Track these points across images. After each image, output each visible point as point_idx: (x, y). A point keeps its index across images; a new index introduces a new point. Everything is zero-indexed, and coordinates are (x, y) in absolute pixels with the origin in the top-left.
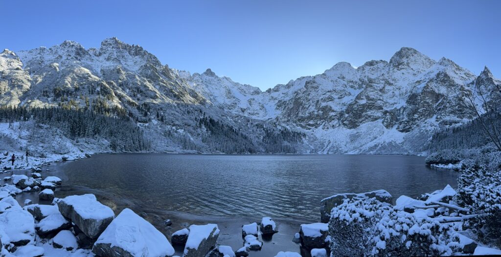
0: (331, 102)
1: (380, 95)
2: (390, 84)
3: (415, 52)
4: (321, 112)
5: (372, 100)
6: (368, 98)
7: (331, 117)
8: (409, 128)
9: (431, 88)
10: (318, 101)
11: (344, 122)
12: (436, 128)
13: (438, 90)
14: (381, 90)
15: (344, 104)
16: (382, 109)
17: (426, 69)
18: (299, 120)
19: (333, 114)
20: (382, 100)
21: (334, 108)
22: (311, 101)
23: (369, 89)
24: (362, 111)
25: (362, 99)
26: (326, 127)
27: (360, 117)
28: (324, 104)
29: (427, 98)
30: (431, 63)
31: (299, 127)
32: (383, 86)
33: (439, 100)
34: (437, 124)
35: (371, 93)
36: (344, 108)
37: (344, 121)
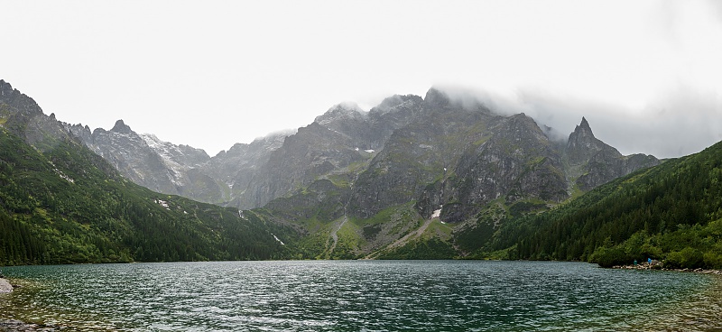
1: (411, 159)
5: (398, 166)
6: (391, 163)
9: (499, 147)
12: (505, 216)
14: (412, 150)
15: (351, 176)
25: (381, 166)
32: (415, 141)
34: (507, 209)
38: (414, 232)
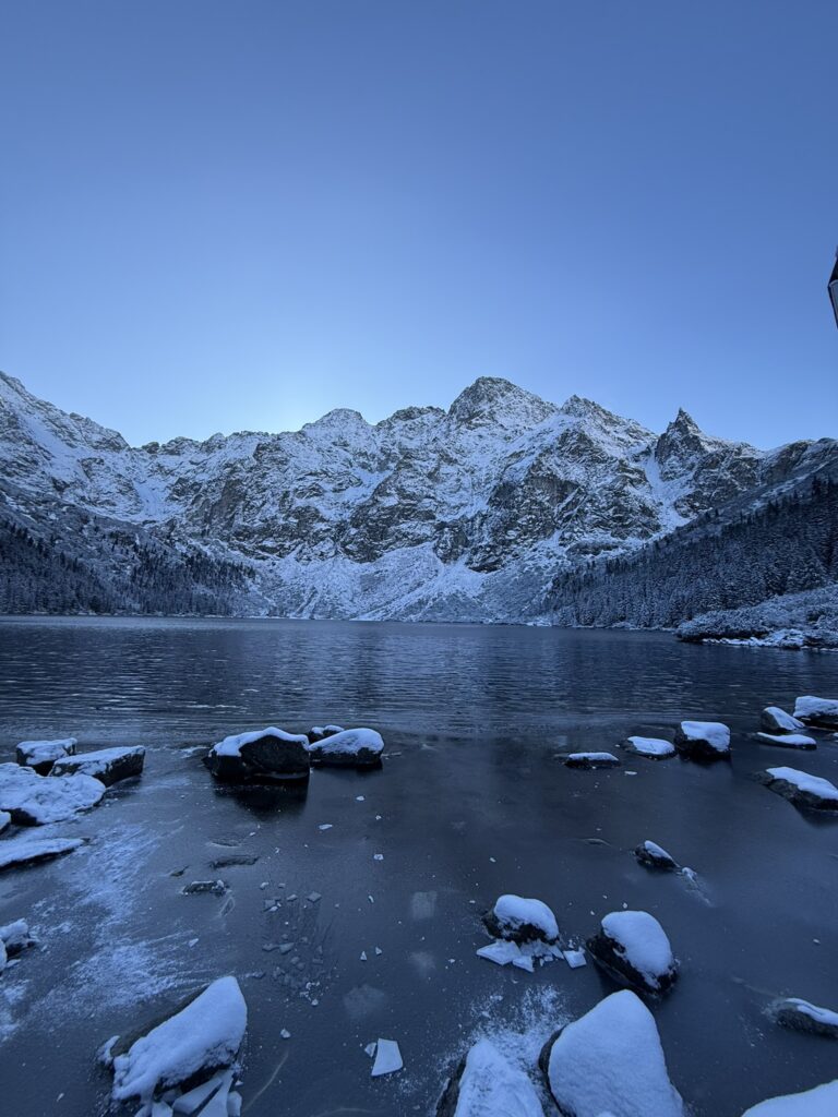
0: (316, 498)
1: (429, 487)
2: (451, 462)
3: (509, 387)
4: (293, 520)
5: (411, 497)
6: (401, 492)
7: (316, 534)
8: (495, 563)
9: (548, 469)
10: (286, 494)
11: (348, 547)
12: (560, 561)
13: (566, 473)
14: (430, 476)
15: (346, 506)
16: (434, 518)
17: (532, 426)
18: (237, 534)
19: (323, 526)
20: (433, 498)
21: (325, 513)
22: (268, 493)
23: (404, 472)
24: (389, 522)
25: (389, 495)
26: (305, 557)
27: (384, 535)
28: (300, 503)
29: (539, 492)
30: (546, 410)
31: (237, 552)
32: (434, 465)
33: (567, 496)
34: (562, 551)
35: (409, 482)
36: (348, 515)
37: (347, 544)
38: (429, 584)
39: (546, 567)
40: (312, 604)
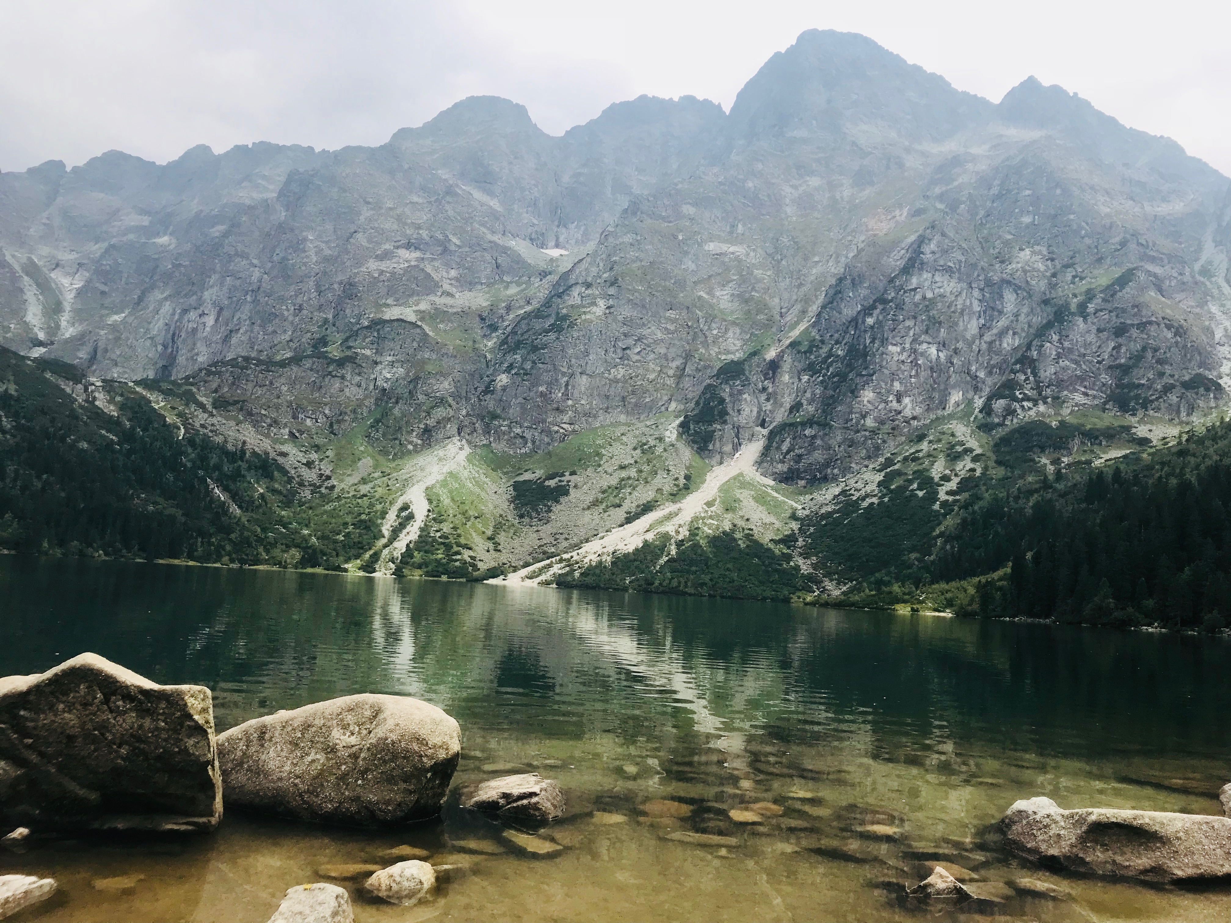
12: (978, 467)
38: (670, 508)
39: (946, 478)
40: (400, 546)
